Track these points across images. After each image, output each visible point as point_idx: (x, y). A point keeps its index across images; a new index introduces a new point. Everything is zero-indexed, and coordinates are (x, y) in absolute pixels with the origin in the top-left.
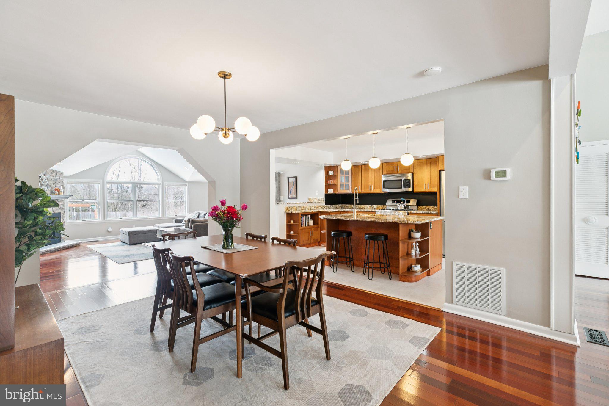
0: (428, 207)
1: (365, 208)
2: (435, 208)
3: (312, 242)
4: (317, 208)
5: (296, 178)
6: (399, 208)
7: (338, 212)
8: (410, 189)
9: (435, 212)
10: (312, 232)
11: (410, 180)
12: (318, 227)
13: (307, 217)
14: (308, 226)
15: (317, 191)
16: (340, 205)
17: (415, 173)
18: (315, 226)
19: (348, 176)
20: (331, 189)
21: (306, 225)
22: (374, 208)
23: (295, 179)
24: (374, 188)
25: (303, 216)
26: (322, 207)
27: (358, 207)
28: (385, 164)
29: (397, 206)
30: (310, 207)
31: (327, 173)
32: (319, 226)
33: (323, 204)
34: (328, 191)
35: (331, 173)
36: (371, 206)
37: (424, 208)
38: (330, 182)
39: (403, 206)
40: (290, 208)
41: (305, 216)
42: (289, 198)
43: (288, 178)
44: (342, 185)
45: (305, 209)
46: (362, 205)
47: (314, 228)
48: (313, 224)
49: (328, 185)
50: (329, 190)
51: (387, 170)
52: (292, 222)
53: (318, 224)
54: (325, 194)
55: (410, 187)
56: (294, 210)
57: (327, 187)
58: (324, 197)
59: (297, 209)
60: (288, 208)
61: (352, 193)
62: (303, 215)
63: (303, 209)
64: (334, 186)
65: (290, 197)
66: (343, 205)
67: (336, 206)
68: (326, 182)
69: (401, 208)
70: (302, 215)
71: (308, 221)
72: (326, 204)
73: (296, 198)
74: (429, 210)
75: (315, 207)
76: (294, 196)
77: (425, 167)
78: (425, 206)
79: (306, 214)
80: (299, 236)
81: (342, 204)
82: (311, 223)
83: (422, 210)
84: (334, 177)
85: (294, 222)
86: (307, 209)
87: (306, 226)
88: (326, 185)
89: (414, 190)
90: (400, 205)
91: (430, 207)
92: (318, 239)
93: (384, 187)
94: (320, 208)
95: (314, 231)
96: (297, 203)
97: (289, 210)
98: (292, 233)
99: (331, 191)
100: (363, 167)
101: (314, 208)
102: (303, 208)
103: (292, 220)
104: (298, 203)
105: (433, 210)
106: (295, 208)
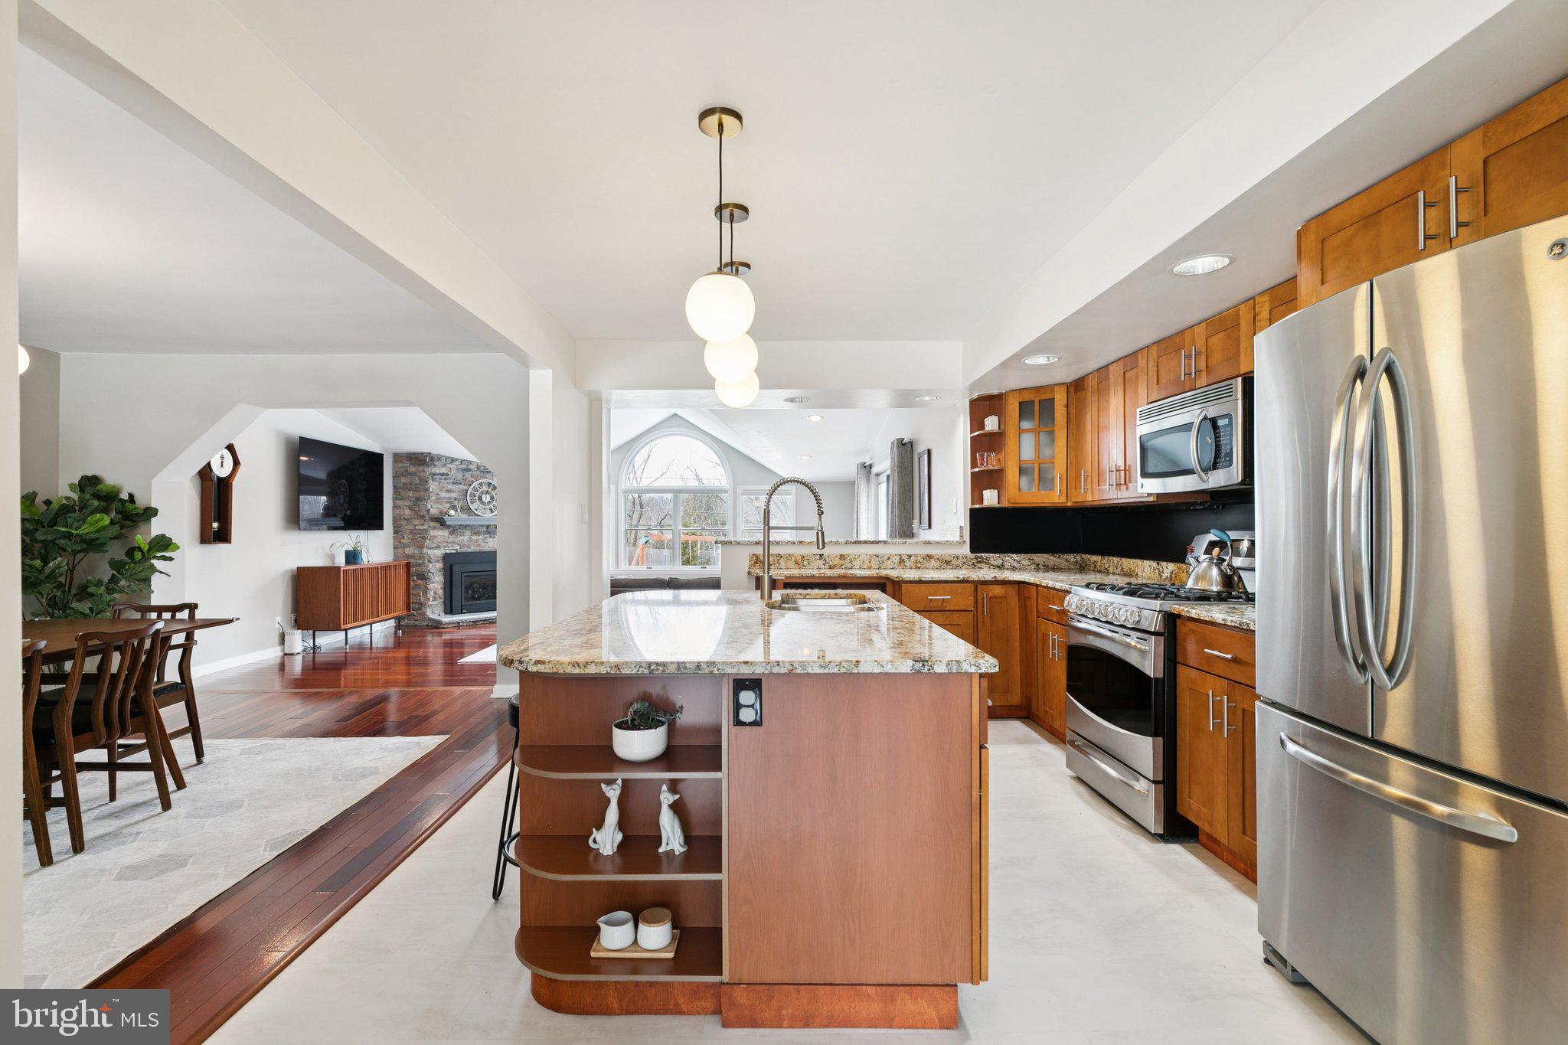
4: (917, 562)
5: (929, 454)
11: (1230, 418)
19: (1050, 429)
20: (989, 490)
26: (948, 562)
28: (1154, 351)
33: (961, 548)
34: (981, 500)
35: (991, 424)
49: (979, 472)
50: (983, 493)
51: (1162, 382)
54: (971, 510)
55: (1231, 462)
56: (791, 564)
57: (979, 482)
59: (806, 562)
64: (999, 479)
67: (1041, 558)
68: (976, 460)
72: (977, 550)
75: (905, 558)
84: (1001, 439)
86: (857, 564)
88: (972, 473)
93: (1146, 474)
94: (935, 563)
99: (990, 498)
100: (1095, 384)
101: (901, 561)
102: (837, 561)
106: (793, 558)
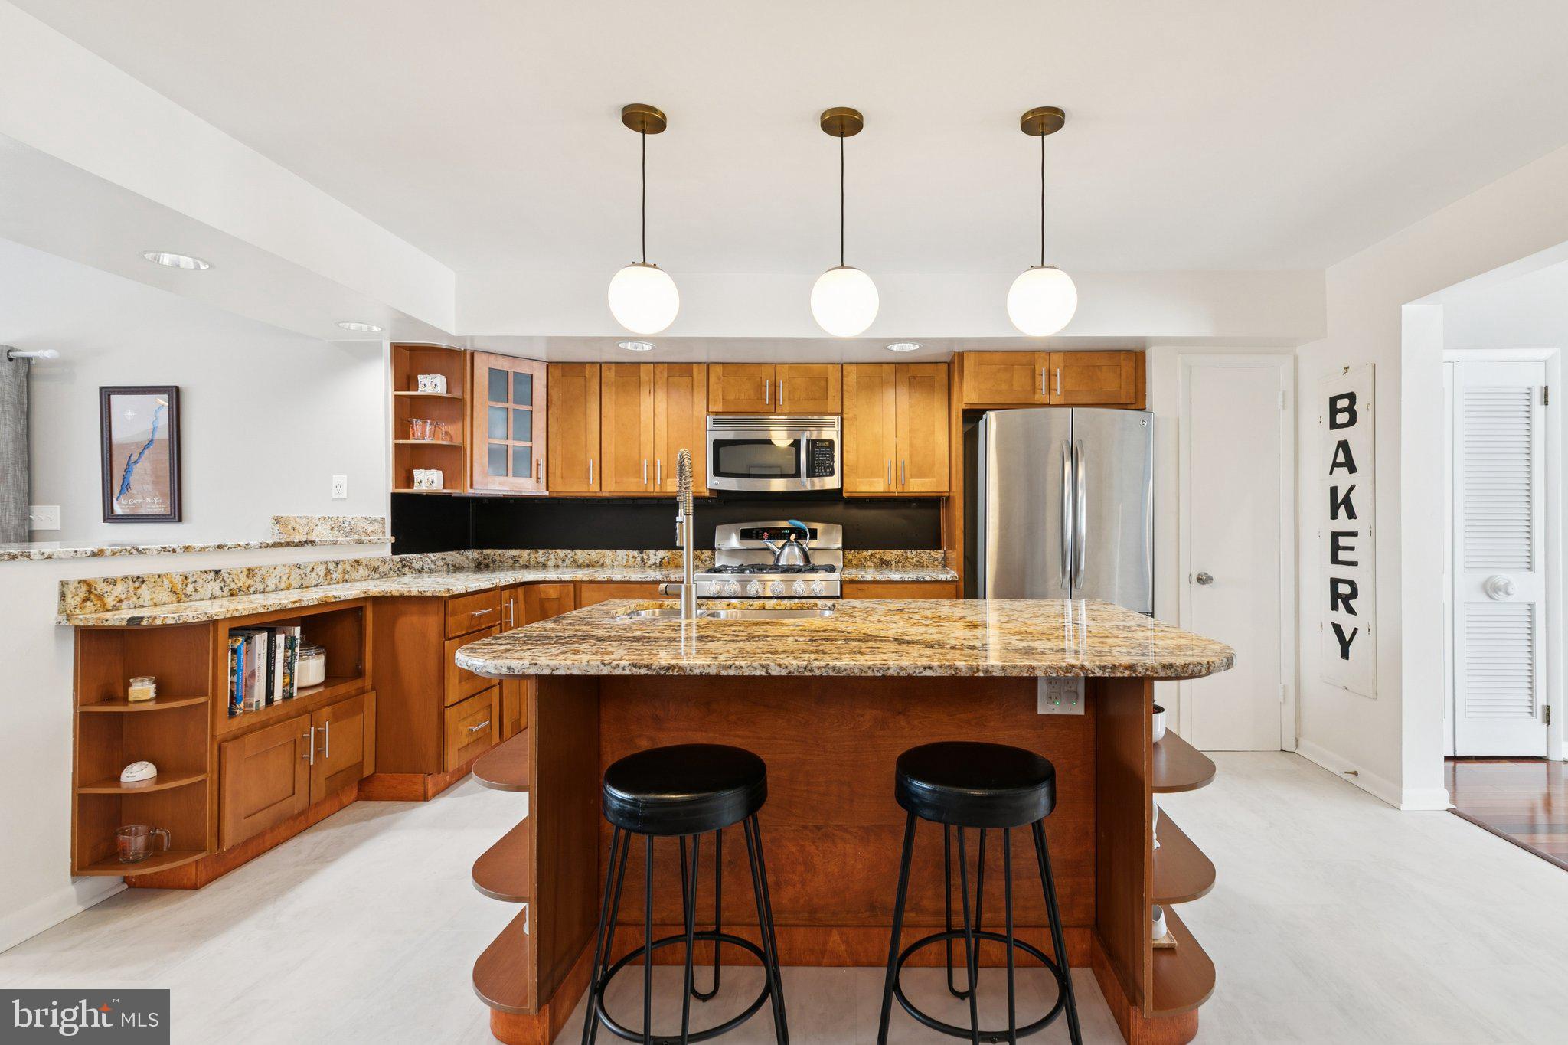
0: (879, 553)
1: (608, 562)
2: (907, 558)
3: (320, 790)
4: (345, 572)
5: (175, 395)
6: (783, 562)
7: (489, 590)
8: (831, 483)
9: (949, 577)
10: (320, 736)
11: (831, 442)
12: (362, 692)
13: (280, 639)
14: (287, 697)
15: (341, 479)
16: (473, 554)
17: (850, 415)
18: (343, 689)
19: (528, 408)
20: (434, 471)
21: (270, 692)
22: (650, 563)
23: (162, 400)
24: (665, 472)
25: (248, 640)
26: (375, 569)
27: (568, 562)
28: (719, 370)
29: (774, 553)
30: (296, 574)
31: (405, 379)
32: (368, 682)
33: (382, 547)
34: (409, 481)
35: (432, 384)
36: (636, 553)
37: (866, 559)
38: (424, 433)
39: (797, 550)
40: (119, 590)
41: (261, 640)
42: (109, 516)
43: (106, 394)
44: (498, 455)
45: (261, 587)
46: (593, 552)
47: (332, 702)
48: (321, 678)
49: (412, 445)
50: (419, 474)
51: (731, 397)
52: (142, 690)
53: (359, 673)
54: (394, 496)
55: (832, 473)
56: (164, 595)
57: (408, 458)
58: (384, 511)
59: (189, 592)
60: (101, 587)
61: (546, 494)
62: (244, 628)
63: (248, 591)
64: (450, 457)
65: (118, 510)
66: (486, 551)
67: (452, 556)
68: (402, 428)
69: (792, 562)
70: (234, 632)
71: (289, 666)
72: (396, 549)
73: (176, 514)
74: (884, 564)
75: (331, 566)
76: (157, 505)
77: (890, 395)
78: (870, 552)
79: (271, 624)
80: (211, 789)
81: (480, 545)
82: (312, 669)
83: (857, 566)
84: (451, 406)
85: (163, 692)
86: (271, 583)
87: (269, 700)
88: (397, 446)
89: (845, 485)
90: (787, 550)
91: (891, 555)
92: (360, 765)
93: (717, 472)
94: (362, 572)
95: (336, 718)
96: (186, 548)
97: (110, 601)
98: (139, 774)
99: (428, 481)
100: (610, 375)
101: (328, 572)
102: (243, 581)
103: (141, 674)
104: (199, 545)
105: (900, 565)
106: (166, 583)
